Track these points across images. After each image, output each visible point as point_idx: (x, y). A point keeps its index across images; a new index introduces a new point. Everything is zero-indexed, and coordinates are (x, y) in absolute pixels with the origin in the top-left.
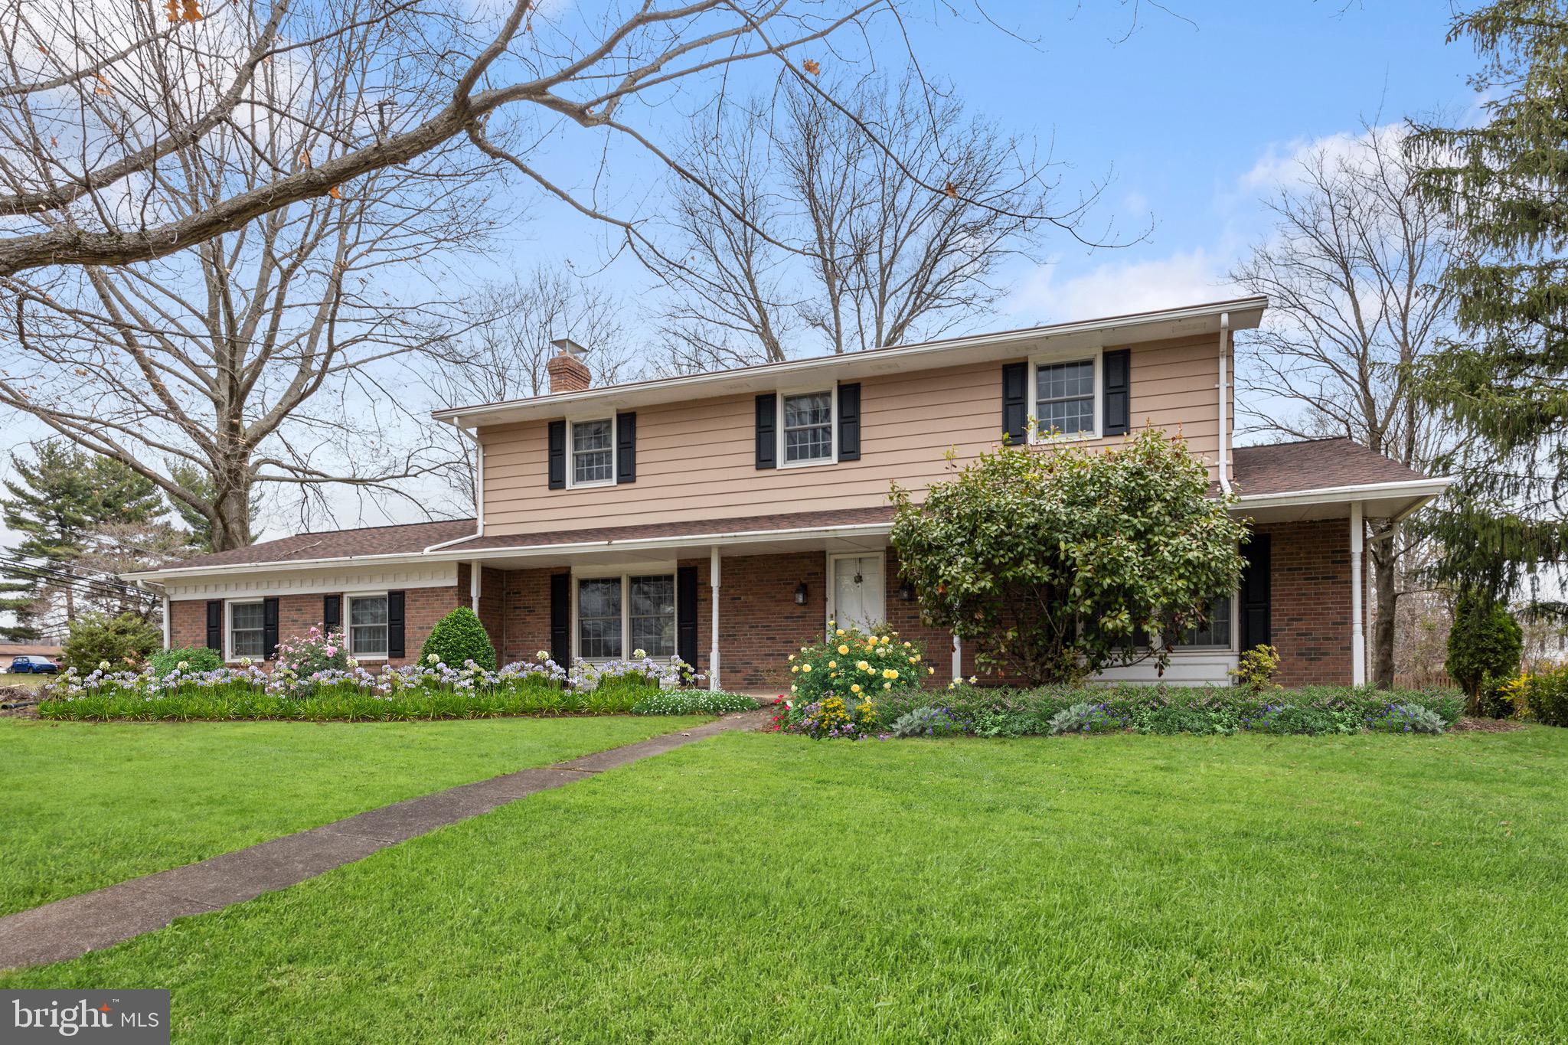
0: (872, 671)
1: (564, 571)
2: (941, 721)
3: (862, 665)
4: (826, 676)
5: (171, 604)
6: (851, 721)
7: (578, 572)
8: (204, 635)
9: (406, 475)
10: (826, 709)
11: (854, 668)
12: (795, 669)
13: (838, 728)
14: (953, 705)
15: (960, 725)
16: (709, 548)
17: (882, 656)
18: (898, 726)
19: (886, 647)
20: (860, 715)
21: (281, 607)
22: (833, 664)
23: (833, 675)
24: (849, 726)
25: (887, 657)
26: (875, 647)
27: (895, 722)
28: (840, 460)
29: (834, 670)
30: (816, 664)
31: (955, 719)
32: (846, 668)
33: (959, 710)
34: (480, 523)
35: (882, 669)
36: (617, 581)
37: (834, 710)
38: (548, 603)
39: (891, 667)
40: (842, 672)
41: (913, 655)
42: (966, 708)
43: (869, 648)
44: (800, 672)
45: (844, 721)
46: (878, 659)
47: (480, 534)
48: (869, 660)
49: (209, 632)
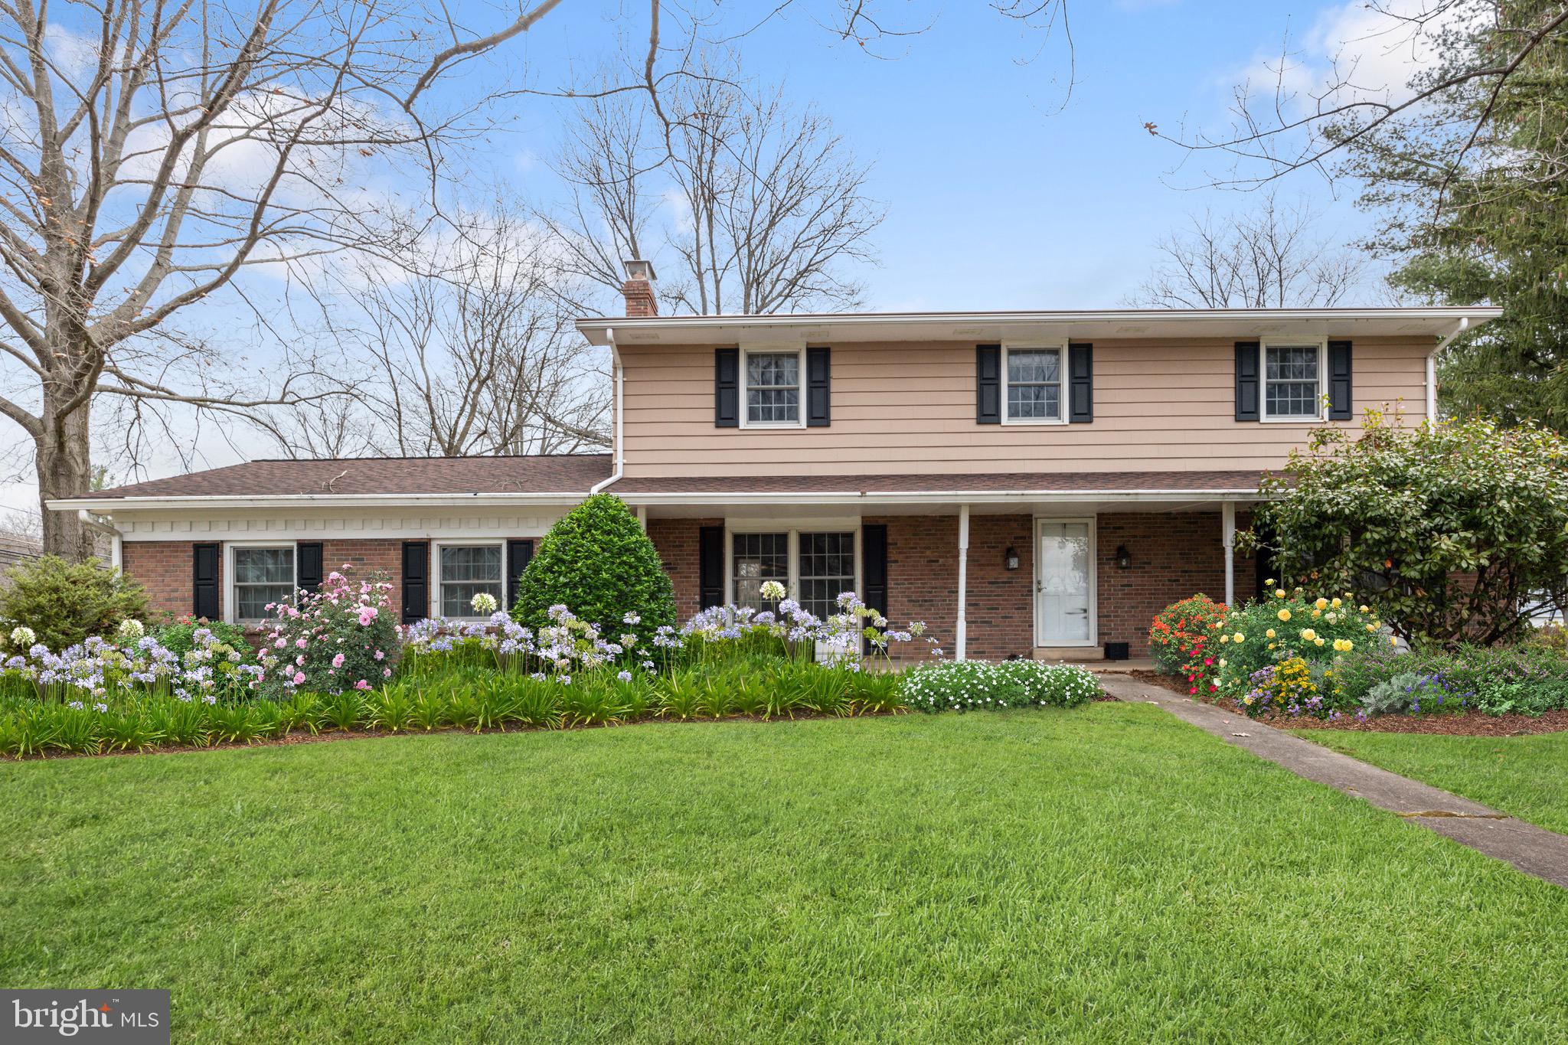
0: (1320, 642)
1: (717, 524)
2: (1431, 692)
3: (1308, 634)
4: (1263, 647)
5: (125, 545)
6: (1319, 692)
7: (734, 525)
8: (187, 588)
9: (281, 402)
10: (1282, 676)
11: (1298, 638)
12: (1224, 639)
13: (1300, 702)
14: (1447, 671)
15: (1457, 699)
16: (958, 506)
17: (1333, 622)
18: (1371, 700)
19: (1337, 611)
20: (1329, 685)
21: (326, 554)
22: (1271, 633)
23: (1271, 646)
24: (1315, 700)
25: (1339, 625)
26: (1324, 612)
27: (1365, 694)
28: (1071, 422)
29: (1274, 640)
30: (1250, 632)
31: (1451, 691)
32: (1288, 637)
33: (1456, 677)
34: (619, 460)
35: (1333, 639)
36: (782, 538)
37: (1294, 676)
38: (695, 559)
39: (1344, 636)
40: (1282, 643)
41: (1371, 622)
42: (1466, 674)
43: (1317, 612)
44: (1231, 642)
45: (1308, 693)
46: (1328, 626)
47: (618, 473)
48: (1316, 628)
49: (196, 587)
